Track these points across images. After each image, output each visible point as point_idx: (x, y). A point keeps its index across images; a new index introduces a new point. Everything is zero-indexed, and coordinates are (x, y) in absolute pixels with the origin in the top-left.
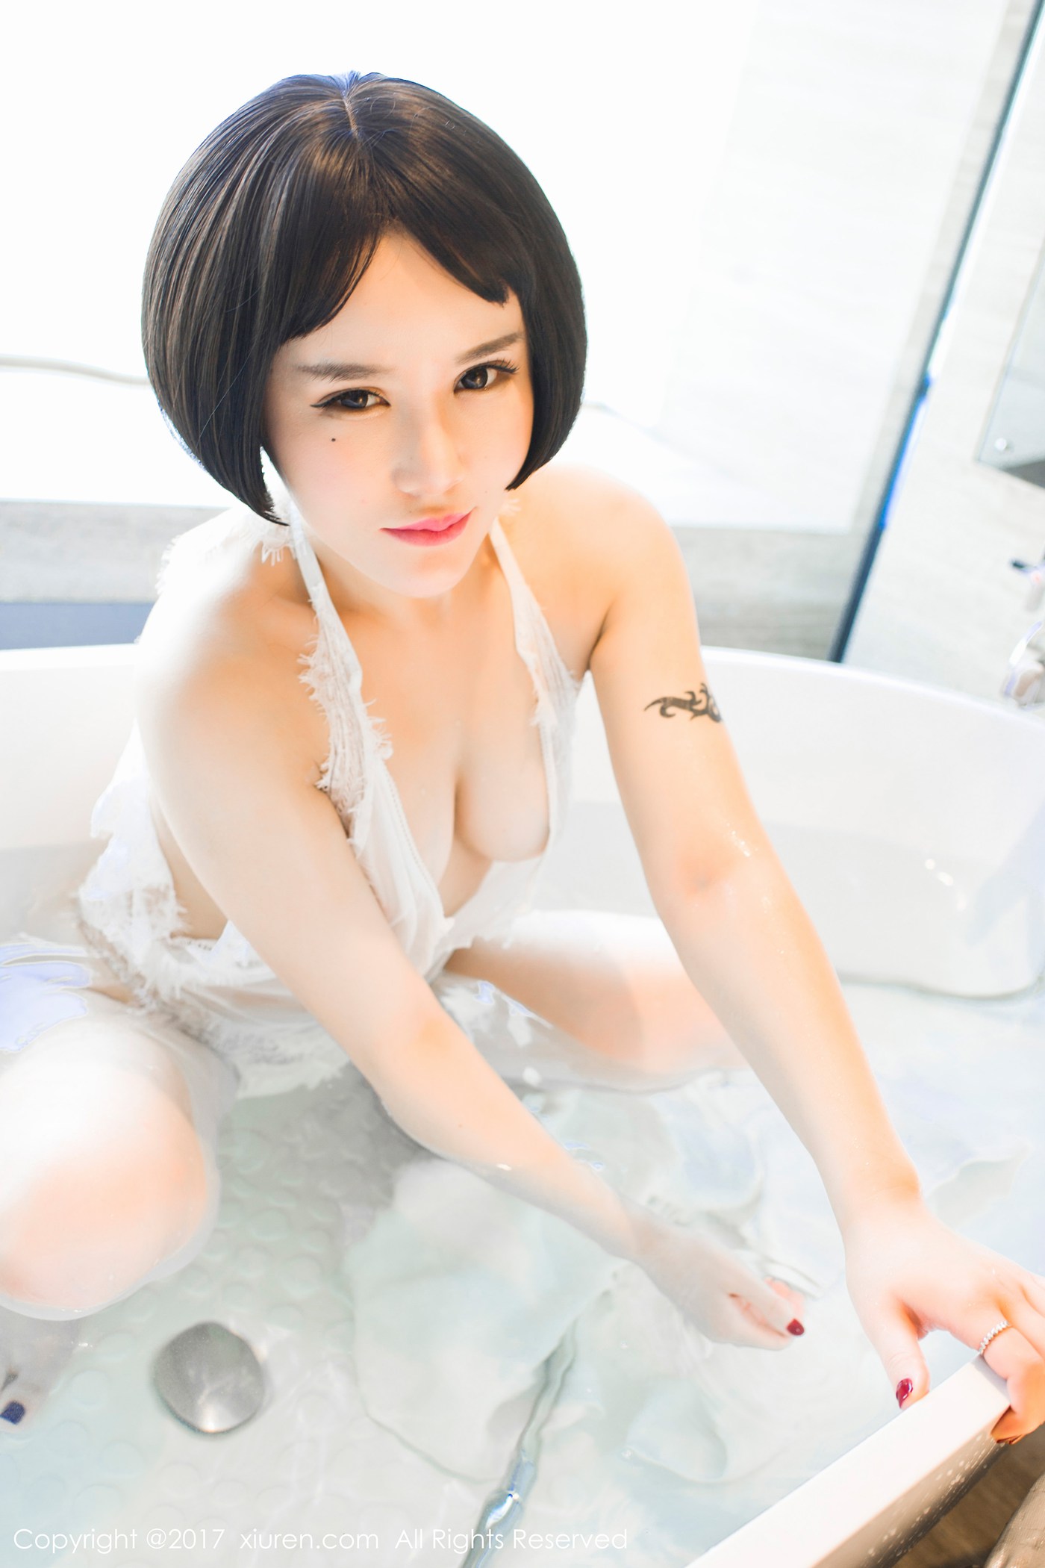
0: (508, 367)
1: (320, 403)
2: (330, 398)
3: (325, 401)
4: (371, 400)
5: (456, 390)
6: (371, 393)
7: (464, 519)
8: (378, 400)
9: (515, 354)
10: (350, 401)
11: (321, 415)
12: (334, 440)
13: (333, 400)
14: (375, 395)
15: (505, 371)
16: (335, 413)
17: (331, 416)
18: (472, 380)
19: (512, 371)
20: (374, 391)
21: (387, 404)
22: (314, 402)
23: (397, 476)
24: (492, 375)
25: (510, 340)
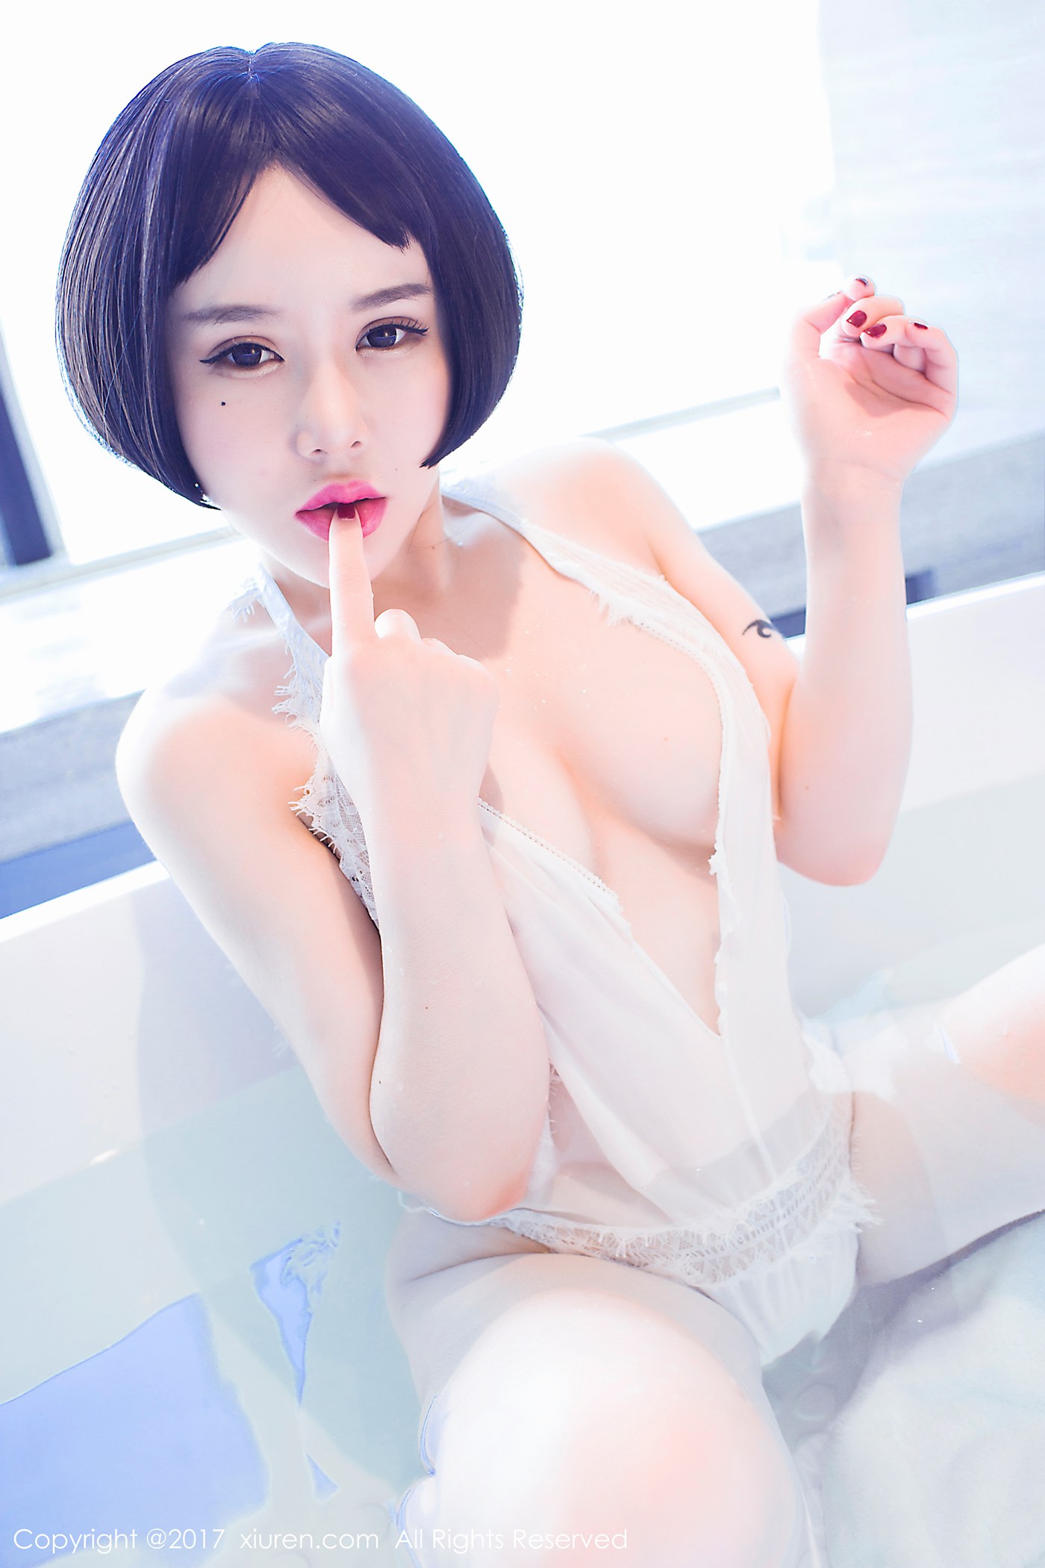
0: (417, 326)
1: (211, 357)
2: (221, 349)
3: (216, 353)
4: (265, 356)
5: (361, 348)
6: (262, 346)
7: (381, 497)
8: (272, 356)
9: (421, 308)
11: (211, 373)
12: (223, 404)
13: (224, 354)
14: (267, 349)
15: (414, 332)
16: (225, 371)
17: (221, 375)
18: (376, 338)
19: (421, 333)
20: (263, 342)
21: (281, 360)
22: (203, 358)
23: (293, 443)
24: (400, 334)
25: (415, 290)
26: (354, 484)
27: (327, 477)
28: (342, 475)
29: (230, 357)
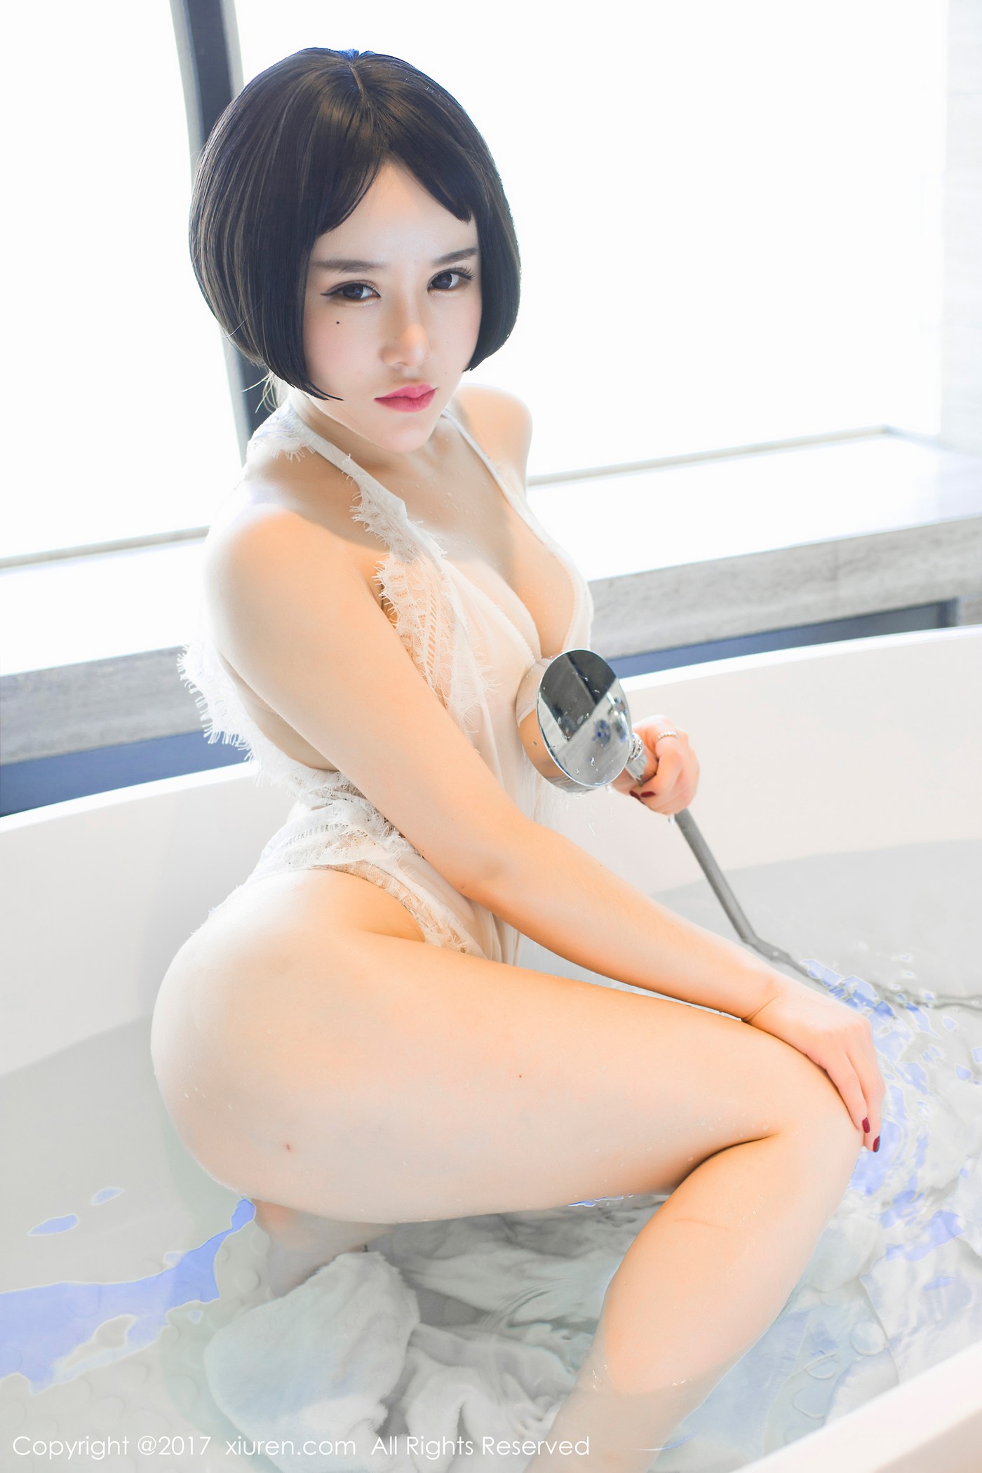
0: (468, 274)
1: (329, 292)
2: (337, 288)
3: (333, 291)
4: (365, 293)
5: (429, 289)
6: (367, 287)
7: (431, 392)
8: (371, 293)
9: (470, 264)
10: (350, 292)
11: (328, 302)
12: (338, 323)
13: (339, 290)
14: (371, 289)
15: (464, 275)
16: (339, 302)
17: (336, 304)
18: (440, 282)
19: (469, 278)
20: (369, 285)
21: (378, 296)
22: (324, 291)
23: (384, 353)
24: (455, 279)
25: (470, 252)
26: (421, 387)
27: (404, 380)
28: (414, 380)
29: (341, 292)
